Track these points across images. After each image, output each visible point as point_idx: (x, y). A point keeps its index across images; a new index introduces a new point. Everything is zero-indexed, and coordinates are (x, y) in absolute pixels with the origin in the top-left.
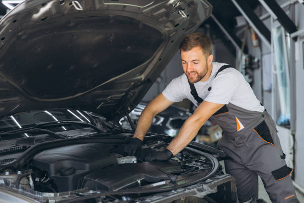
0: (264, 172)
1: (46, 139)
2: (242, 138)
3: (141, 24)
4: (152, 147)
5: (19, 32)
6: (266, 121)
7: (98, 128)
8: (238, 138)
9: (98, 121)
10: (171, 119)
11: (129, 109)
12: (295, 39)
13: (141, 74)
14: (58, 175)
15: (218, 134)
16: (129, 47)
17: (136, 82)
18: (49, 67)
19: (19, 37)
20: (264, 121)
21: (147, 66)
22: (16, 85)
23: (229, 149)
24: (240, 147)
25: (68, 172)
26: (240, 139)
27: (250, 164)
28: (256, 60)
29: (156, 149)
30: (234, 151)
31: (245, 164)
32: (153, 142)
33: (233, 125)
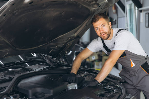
0: (146, 91)
1: (21, 71)
2: (134, 71)
3: (81, 5)
4: (82, 76)
5: (14, 11)
6: (147, 62)
7: (47, 62)
8: (132, 71)
9: (46, 58)
10: (75, 52)
11: (66, 52)
12: (141, 11)
13: (75, 33)
14: (34, 97)
15: (93, 57)
16: (72, 18)
17: (71, 38)
18: (27, 30)
19: (14, 14)
20: (146, 62)
21: (79, 29)
22: (7, 42)
23: (126, 77)
24: (132, 76)
25: (40, 96)
26: (132, 72)
27: (138, 86)
28: (114, 20)
29: (85, 77)
30: (129, 78)
31: (135, 85)
32: (82, 72)
33: (128, 64)
